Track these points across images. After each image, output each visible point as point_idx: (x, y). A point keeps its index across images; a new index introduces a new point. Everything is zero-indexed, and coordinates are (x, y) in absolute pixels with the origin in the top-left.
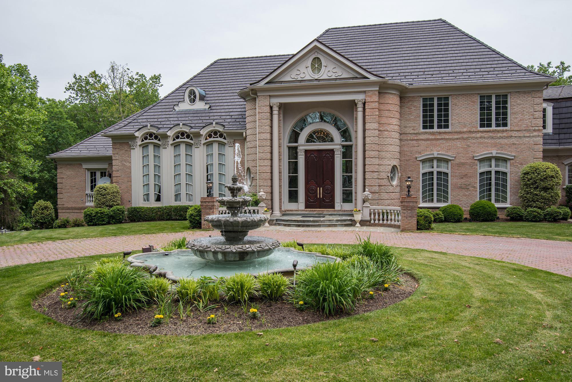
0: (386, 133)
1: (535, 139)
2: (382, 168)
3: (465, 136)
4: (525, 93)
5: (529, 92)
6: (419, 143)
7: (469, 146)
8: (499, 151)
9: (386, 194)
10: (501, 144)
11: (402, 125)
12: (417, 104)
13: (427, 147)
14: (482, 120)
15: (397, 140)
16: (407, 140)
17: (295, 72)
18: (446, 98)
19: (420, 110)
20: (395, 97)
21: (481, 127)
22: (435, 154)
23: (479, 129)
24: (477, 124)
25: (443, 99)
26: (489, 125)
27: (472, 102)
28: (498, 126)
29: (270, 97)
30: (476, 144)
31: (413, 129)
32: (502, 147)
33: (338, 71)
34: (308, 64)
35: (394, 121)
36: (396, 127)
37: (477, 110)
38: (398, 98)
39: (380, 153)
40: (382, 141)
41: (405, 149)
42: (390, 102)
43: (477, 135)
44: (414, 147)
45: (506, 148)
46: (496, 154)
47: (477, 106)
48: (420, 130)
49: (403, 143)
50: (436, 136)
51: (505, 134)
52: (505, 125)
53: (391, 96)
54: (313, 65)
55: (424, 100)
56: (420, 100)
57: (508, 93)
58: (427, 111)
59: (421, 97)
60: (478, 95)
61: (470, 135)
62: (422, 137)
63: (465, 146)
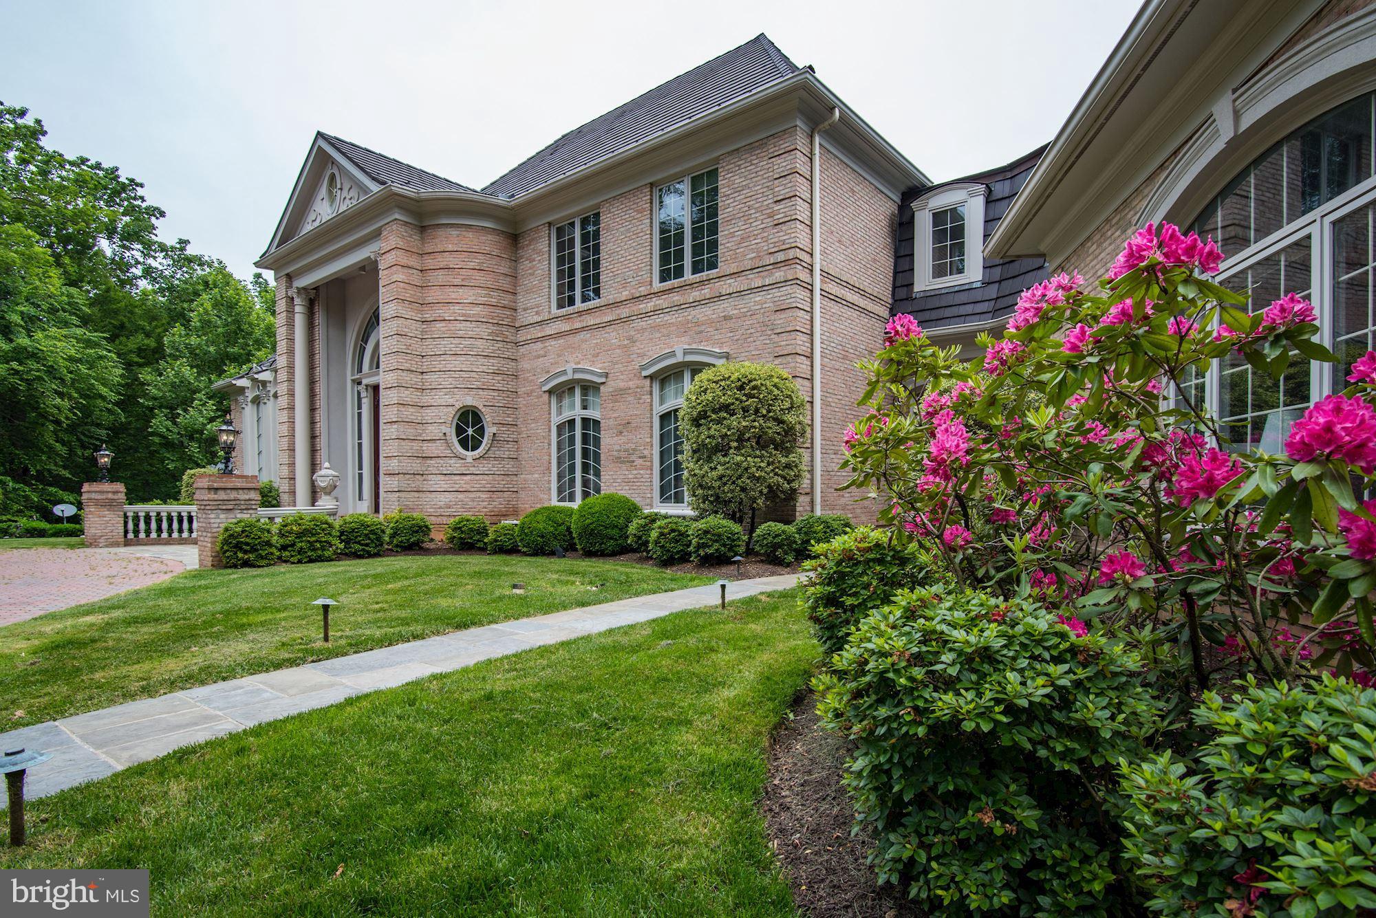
0: (439, 325)
1: (776, 293)
2: (429, 415)
3: (624, 312)
4: (754, 149)
5: (762, 143)
6: (545, 347)
7: (632, 340)
8: (694, 346)
9: (443, 477)
10: (698, 324)
11: (520, 306)
12: (542, 245)
13: (559, 356)
14: (664, 259)
15: (479, 343)
16: (527, 343)
17: (312, 216)
18: (597, 215)
19: (550, 260)
20: (470, 235)
21: (663, 280)
22: (570, 372)
23: (657, 285)
24: (654, 272)
25: (591, 220)
26: (679, 272)
27: (639, 212)
28: (696, 269)
29: (289, 277)
30: (646, 334)
31: (537, 313)
32: (701, 332)
33: (353, 193)
34: (323, 191)
35: (468, 295)
36: (477, 309)
37: (648, 232)
38: (490, 237)
39: (425, 376)
40: (430, 347)
41: (525, 365)
42: (450, 248)
43: (649, 305)
44: (539, 357)
45: (709, 334)
46: (685, 354)
47: (649, 221)
48: (550, 312)
49: (522, 350)
50: (573, 323)
51: (706, 292)
52: (713, 265)
53: (454, 232)
54: (330, 192)
55: (560, 232)
56: (549, 234)
57: (717, 160)
58: (565, 259)
59: (550, 224)
60: (652, 188)
61: (635, 308)
62: (549, 330)
63: (626, 342)
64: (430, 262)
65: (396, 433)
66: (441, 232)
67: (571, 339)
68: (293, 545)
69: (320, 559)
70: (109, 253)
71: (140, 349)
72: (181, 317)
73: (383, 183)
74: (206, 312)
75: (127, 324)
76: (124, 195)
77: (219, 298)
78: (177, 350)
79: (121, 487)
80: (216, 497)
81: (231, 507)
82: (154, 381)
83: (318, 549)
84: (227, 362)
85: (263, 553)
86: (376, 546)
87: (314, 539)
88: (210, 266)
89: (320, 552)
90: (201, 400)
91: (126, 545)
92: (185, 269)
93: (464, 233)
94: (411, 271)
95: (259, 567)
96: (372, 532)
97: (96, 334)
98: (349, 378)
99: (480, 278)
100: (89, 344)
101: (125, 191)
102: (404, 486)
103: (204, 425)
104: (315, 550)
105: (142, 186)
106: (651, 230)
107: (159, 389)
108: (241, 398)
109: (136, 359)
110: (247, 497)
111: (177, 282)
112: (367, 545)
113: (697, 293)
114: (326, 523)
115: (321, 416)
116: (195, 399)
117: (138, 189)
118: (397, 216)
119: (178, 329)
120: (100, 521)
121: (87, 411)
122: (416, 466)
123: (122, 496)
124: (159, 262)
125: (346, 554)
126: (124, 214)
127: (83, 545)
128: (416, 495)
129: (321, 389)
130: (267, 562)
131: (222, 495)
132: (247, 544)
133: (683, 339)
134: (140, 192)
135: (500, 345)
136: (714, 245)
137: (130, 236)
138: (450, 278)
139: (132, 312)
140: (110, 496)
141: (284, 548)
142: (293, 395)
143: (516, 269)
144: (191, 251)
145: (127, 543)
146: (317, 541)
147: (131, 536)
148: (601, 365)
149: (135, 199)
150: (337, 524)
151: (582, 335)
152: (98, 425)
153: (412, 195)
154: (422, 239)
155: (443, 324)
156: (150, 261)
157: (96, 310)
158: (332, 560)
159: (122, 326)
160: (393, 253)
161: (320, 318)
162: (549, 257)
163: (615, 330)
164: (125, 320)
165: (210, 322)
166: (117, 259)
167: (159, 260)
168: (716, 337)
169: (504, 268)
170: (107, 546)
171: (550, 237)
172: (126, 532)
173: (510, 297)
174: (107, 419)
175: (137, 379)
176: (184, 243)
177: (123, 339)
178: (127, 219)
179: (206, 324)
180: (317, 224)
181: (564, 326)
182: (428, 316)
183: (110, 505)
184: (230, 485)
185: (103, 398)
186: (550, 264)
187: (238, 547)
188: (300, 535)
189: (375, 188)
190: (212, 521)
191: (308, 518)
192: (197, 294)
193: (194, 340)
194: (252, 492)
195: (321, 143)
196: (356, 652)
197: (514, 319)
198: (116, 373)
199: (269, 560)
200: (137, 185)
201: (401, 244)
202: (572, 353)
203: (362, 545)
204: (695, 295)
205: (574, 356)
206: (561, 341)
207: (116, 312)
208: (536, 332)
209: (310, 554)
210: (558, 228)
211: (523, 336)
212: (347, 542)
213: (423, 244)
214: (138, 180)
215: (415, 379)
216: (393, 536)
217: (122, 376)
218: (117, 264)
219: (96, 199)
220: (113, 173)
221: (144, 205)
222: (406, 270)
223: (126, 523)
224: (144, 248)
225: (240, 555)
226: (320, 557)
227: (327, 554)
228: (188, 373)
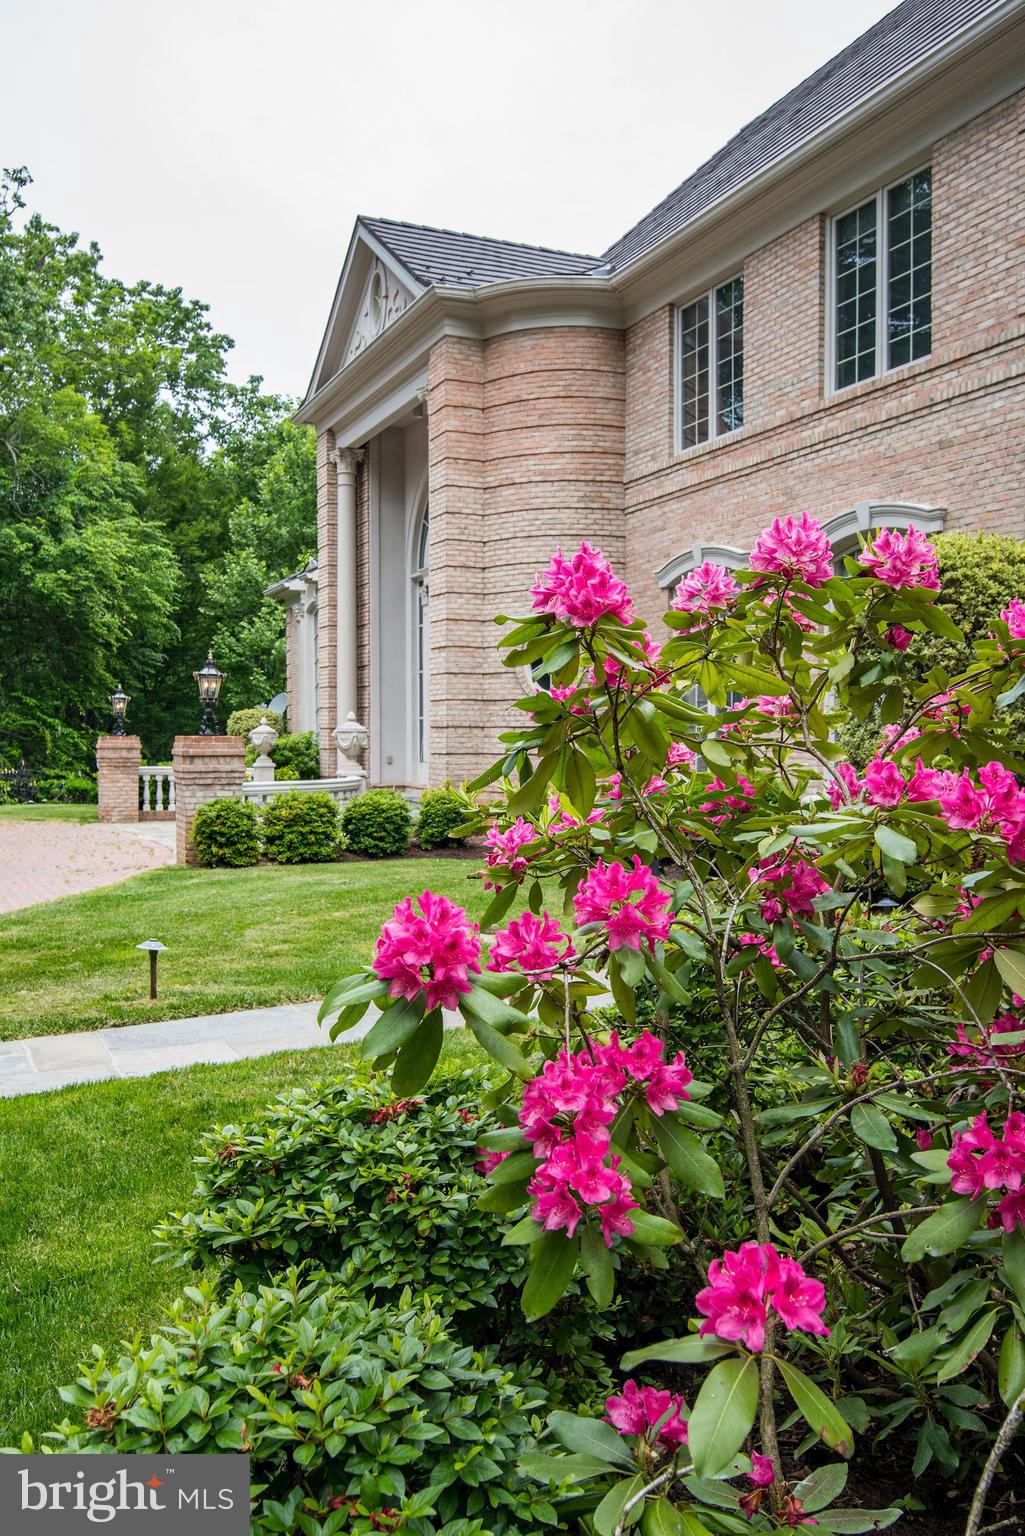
0: (507, 492)
3: (777, 446)
6: (664, 514)
7: (791, 496)
8: (888, 501)
10: (894, 460)
11: (630, 447)
12: (660, 343)
13: (683, 528)
14: (845, 347)
15: (564, 515)
16: (639, 507)
17: (355, 343)
18: (739, 283)
19: (671, 367)
20: (551, 343)
21: (841, 384)
22: (697, 555)
23: (832, 394)
24: (826, 371)
25: (730, 292)
26: (867, 367)
27: (803, 267)
28: (897, 356)
29: (332, 434)
30: (812, 482)
31: (654, 458)
32: (900, 474)
33: (400, 302)
34: (367, 304)
35: (548, 440)
36: (562, 461)
37: (817, 301)
38: (582, 342)
39: (488, 574)
40: (493, 529)
41: (636, 544)
42: (522, 367)
43: (817, 430)
44: (655, 530)
45: (914, 476)
46: (872, 516)
47: (817, 281)
48: (671, 455)
49: (633, 520)
50: (703, 471)
51: (909, 399)
52: (923, 345)
53: (527, 342)
54: (375, 303)
55: (688, 315)
56: (671, 323)
57: (928, 154)
58: (694, 360)
59: (672, 306)
60: (822, 221)
61: (794, 439)
62: (671, 484)
63: (781, 499)
64: (494, 395)
65: (444, 665)
66: (509, 346)
67: (701, 498)
68: (281, 837)
69: (315, 859)
70: (173, 405)
71: (202, 538)
72: (249, 488)
73: (427, 284)
74: (278, 479)
75: (190, 506)
76: (189, 325)
77: (294, 457)
78: (244, 536)
79: (135, 741)
80: (191, 767)
81: (209, 781)
82: (218, 582)
83: (313, 844)
84: (303, 548)
85: (241, 847)
86: (395, 841)
87: (307, 829)
88: (287, 409)
89: (315, 848)
90: (269, 606)
91: (140, 820)
92: (257, 418)
93: (542, 342)
94: (468, 412)
95: (236, 866)
96: (389, 820)
97: (151, 523)
98: (409, 576)
99: (567, 411)
100: (146, 537)
101: (189, 319)
102: (455, 746)
103: (273, 641)
104: (309, 845)
105: (207, 308)
106: (822, 297)
107: (223, 593)
108: (295, 607)
109: (198, 553)
110: (229, 768)
111: (249, 438)
112: (381, 839)
113: (893, 404)
114: (326, 806)
115: (371, 635)
116: (262, 605)
117: (204, 313)
118: (448, 331)
119: (246, 506)
120: (116, 786)
121: (140, 631)
122: (473, 715)
123: (137, 754)
124: (229, 413)
125: (354, 852)
126: (190, 351)
127: (97, 818)
128: (474, 759)
129: (370, 595)
130: (247, 860)
131: (199, 765)
132: (222, 834)
133: (870, 488)
134: (206, 317)
135: (597, 515)
136: (924, 312)
137: (198, 380)
138: (521, 417)
139: (194, 488)
140: (124, 754)
141: (270, 840)
142: (335, 607)
143: (624, 387)
144: (265, 391)
145: (142, 818)
146: (311, 832)
147: (147, 807)
148: (743, 542)
149: (201, 327)
150: (342, 808)
151: (719, 491)
152: (154, 647)
153: (466, 295)
154: (485, 360)
155: (511, 490)
156: (220, 414)
157: (154, 488)
158: (332, 860)
159: (183, 508)
160: (442, 387)
161: (370, 491)
162: (671, 362)
163: (765, 479)
164: (186, 499)
165: (281, 492)
166: (180, 415)
167: (228, 409)
168: (925, 482)
169: (604, 387)
170: (120, 821)
171: (671, 328)
172: (141, 803)
173: (614, 434)
174: (161, 637)
175: (198, 580)
176: (256, 380)
177: (184, 526)
178: (193, 357)
179: (278, 494)
180: (362, 349)
181: (690, 477)
182: (491, 480)
183: (124, 765)
184: (209, 751)
185: (156, 609)
186: (671, 373)
187: (211, 837)
188: (291, 822)
189: (418, 291)
190: (187, 800)
191: (303, 798)
192: (270, 452)
193: (263, 521)
194: (236, 760)
195: (363, 233)
196: (173, 1018)
197: (621, 470)
198: (171, 575)
199: (251, 859)
200: (201, 308)
201: (453, 373)
202: (702, 522)
203: (375, 839)
204: (891, 406)
205: (705, 526)
206: (686, 503)
207: (177, 489)
208: (651, 490)
209: (301, 850)
210: (684, 311)
211: (633, 497)
212: (354, 835)
213: (485, 367)
214: (203, 302)
215: (473, 579)
216: (424, 824)
217: (180, 578)
218: (181, 422)
219: (158, 336)
220: (175, 296)
221: (210, 335)
222: (460, 412)
223: (142, 789)
224: (211, 395)
225: (214, 849)
226: (316, 854)
227: (324, 851)
228: (256, 568)
